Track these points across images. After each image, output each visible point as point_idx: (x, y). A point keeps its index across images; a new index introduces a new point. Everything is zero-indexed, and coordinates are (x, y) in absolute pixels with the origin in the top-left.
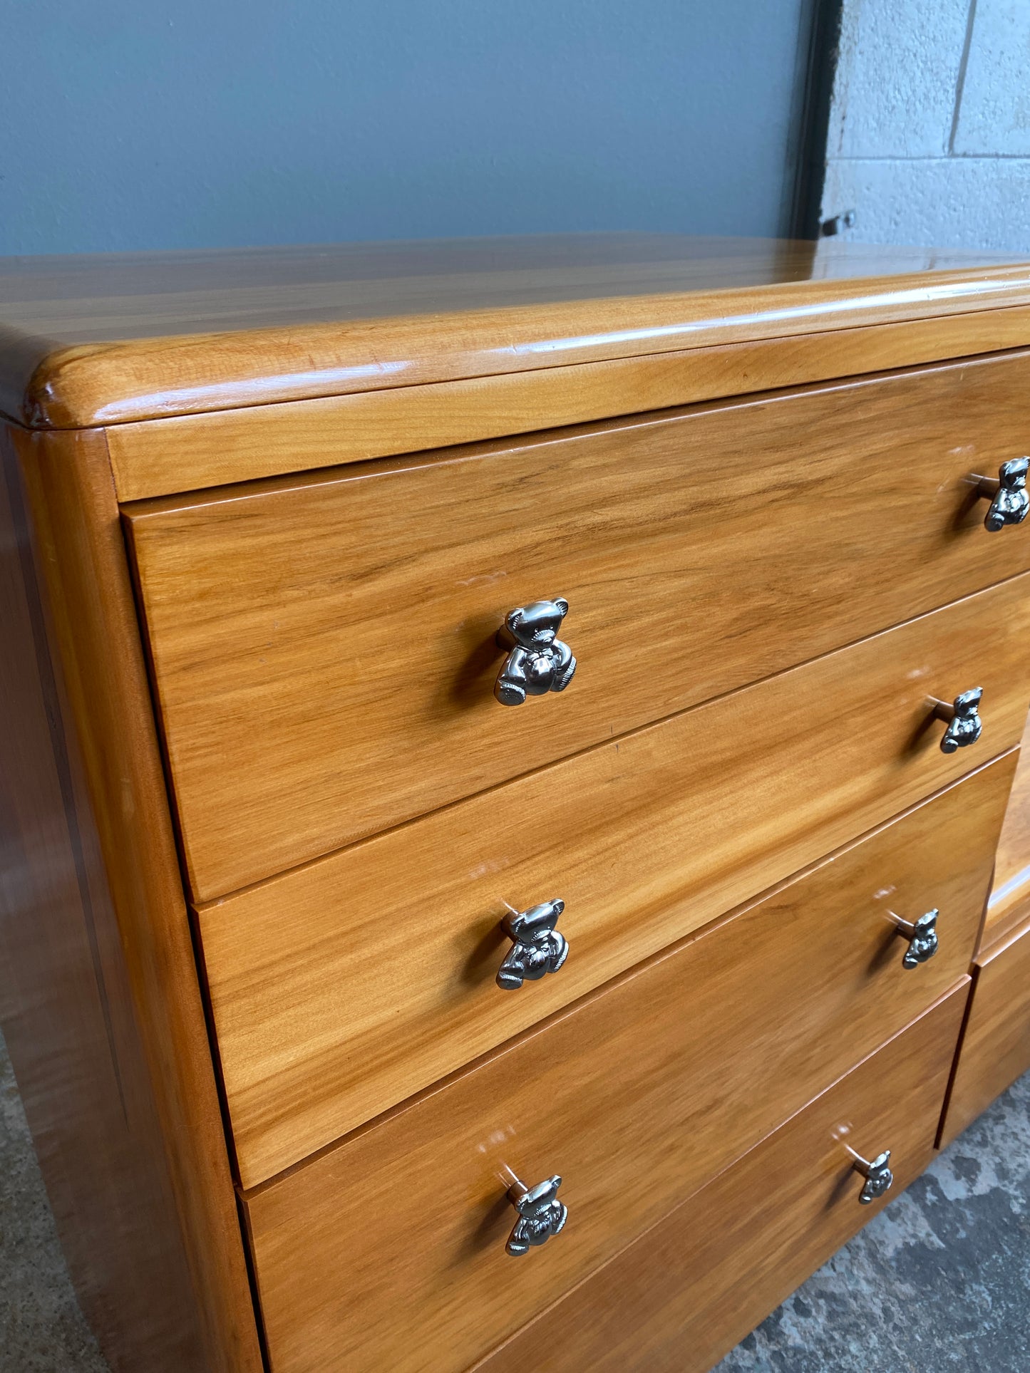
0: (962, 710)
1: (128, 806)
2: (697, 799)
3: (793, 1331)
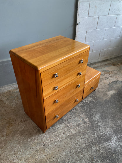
0: (80, 73)
2: (65, 80)
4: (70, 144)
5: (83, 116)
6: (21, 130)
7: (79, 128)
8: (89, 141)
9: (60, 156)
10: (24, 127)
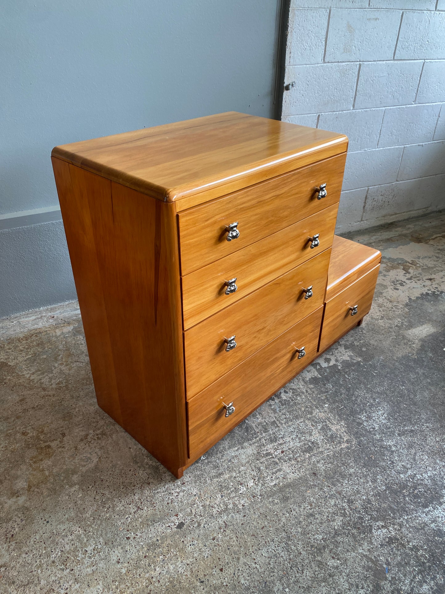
0: (315, 239)
1: (174, 260)
2: (259, 259)
3: (284, 396)
4: (284, 520)
5: (322, 415)
6: (84, 469)
7: (314, 459)
8: (358, 504)
9: (245, 564)
10: (95, 460)
